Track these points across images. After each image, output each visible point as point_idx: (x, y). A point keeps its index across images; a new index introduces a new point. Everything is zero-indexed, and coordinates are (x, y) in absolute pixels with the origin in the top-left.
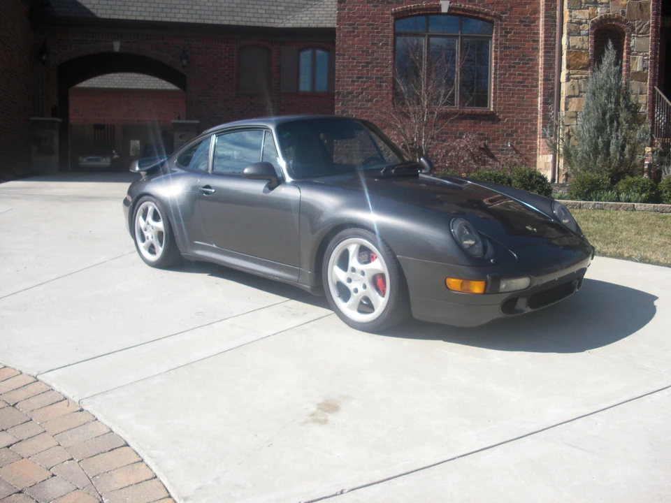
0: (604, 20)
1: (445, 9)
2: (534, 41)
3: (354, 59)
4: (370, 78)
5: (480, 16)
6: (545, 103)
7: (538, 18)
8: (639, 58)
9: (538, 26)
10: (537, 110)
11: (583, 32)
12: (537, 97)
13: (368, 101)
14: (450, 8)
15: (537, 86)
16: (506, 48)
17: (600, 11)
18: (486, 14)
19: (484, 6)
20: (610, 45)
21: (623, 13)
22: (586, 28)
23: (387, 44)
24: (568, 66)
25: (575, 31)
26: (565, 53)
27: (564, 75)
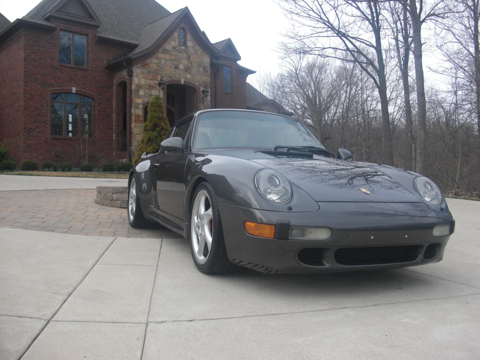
0: (147, 102)
1: (74, 91)
2: (111, 109)
3: (32, 112)
4: (41, 122)
5: (89, 95)
6: (118, 136)
7: (113, 99)
9: (112, 102)
10: (113, 139)
11: (140, 108)
12: (113, 134)
13: (39, 133)
14: (76, 91)
15: (112, 129)
16: (100, 111)
17: (146, 100)
18: (91, 94)
19: (91, 91)
22: (141, 106)
23: (48, 106)
24: (135, 122)
25: (137, 108)
26: (134, 116)
27: (133, 125)
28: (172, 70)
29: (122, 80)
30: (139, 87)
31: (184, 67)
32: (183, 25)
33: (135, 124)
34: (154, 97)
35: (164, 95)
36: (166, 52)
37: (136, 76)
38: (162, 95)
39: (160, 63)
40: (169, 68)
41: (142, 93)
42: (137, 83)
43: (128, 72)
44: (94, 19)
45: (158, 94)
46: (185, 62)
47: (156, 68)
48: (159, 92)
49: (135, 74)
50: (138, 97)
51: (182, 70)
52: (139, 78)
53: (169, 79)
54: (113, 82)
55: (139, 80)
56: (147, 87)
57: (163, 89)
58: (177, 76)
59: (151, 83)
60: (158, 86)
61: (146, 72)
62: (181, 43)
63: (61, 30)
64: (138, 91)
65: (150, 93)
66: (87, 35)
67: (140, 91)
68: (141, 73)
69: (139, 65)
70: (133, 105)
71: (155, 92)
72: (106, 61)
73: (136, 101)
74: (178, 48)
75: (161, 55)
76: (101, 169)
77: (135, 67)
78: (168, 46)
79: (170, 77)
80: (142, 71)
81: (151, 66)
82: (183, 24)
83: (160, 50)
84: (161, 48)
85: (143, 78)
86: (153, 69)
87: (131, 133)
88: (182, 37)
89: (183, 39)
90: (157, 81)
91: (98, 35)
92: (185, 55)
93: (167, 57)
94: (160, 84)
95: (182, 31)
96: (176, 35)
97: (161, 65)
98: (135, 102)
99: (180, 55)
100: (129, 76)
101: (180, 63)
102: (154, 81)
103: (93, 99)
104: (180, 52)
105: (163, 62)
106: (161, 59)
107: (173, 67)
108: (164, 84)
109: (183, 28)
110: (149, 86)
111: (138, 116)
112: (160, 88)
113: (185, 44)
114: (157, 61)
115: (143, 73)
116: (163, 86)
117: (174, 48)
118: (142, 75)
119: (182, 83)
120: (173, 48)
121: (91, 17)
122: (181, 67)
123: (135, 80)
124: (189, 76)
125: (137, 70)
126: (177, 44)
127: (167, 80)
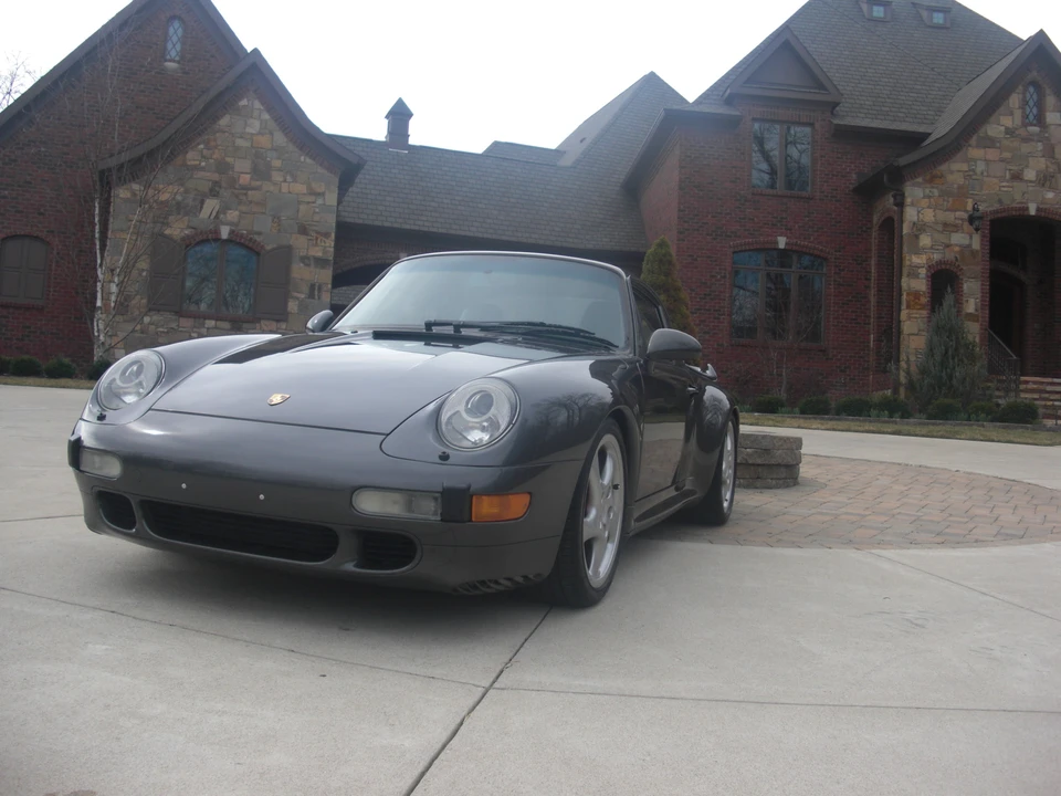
0: (940, 263)
1: (782, 245)
2: (866, 279)
4: (709, 310)
5: (816, 252)
6: (878, 340)
7: (871, 257)
8: (972, 300)
9: (869, 265)
10: (868, 346)
11: (922, 276)
12: (869, 335)
14: (786, 244)
15: (869, 324)
16: (839, 285)
17: (936, 257)
18: (821, 251)
19: (819, 243)
20: (949, 290)
21: (957, 260)
22: (923, 272)
23: (725, 277)
24: (908, 307)
25: (914, 275)
26: (905, 294)
27: (904, 314)
28: (1004, 184)
29: (886, 215)
30: (920, 228)
31: (1037, 176)
32: (1034, 75)
33: (907, 311)
34: (957, 249)
35: (982, 244)
36: (990, 143)
37: (912, 204)
38: (976, 243)
39: (973, 170)
40: (995, 180)
41: (925, 240)
42: (915, 219)
43: (894, 196)
44: (826, 90)
45: (967, 242)
46: (1042, 163)
47: (961, 182)
48: (971, 238)
49: (908, 200)
50: (917, 251)
51: (1031, 182)
52: (919, 206)
53: (996, 206)
54: (871, 222)
55: (919, 212)
56: (940, 228)
57: (977, 230)
58: (1018, 197)
59: (950, 217)
60: (966, 224)
61: (936, 192)
62: (1031, 117)
63: (754, 120)
64: (917, 237)
65: (946, 241)
66: (811, 125)
67: (922, 237)
68: (924, 197)
69: (920, 180)
70: (905, 271)
71: (958, 239)
72: (854, 176)
73: (910, 260)
74: (1022, 132)
75: (974, 152)
76: (797, 410)
77: (908, 183)
78: (994, 129)
79: (1000, 201)
80: (927, 191)
81: (950, 178)
82: (1035, 73)
83: (973, 141)
84: (975, 138)
85: (929, 207)
86: (955, 186)
87: (899, 332)
88: (1031, 103)
89: (1035, 111)
90: (966, 211)
91: (836, 121)
92: (1040, 146)
93: (992, 154)
94: (971, 220)
95: (1031, 89)
96: (1014, 100)
97: (976, 174)
98: (908, 263)
99: (1026, 148)
100: (896, 205)
101: (1027, 166)
102: (958, 213)
103: (826, 259)
104: (1026, 140)
105: (980, 167)
106: (975, 160)
107: (1008, 176)
108: (981, 218)
109: (1034, 83)
110: (945, 225)
111: (916, 295)
112: (972, 229)
113: (1040, 120)
114: (965, 167)
115: (929, 197)
116: (977, 223)
117: (1009, 132)
118: (927, 200)
119: (1033, 212)
120: (1007, 133)
121: (821, 86)
122: (1030, 174)
123: (910, 214)
124: (1050, 195)
125: (914, 192)
126: (1018, 119)
127: (991, 209)
